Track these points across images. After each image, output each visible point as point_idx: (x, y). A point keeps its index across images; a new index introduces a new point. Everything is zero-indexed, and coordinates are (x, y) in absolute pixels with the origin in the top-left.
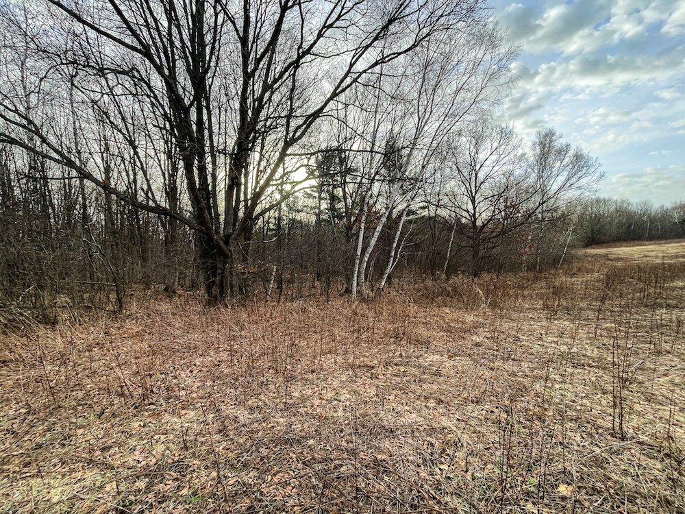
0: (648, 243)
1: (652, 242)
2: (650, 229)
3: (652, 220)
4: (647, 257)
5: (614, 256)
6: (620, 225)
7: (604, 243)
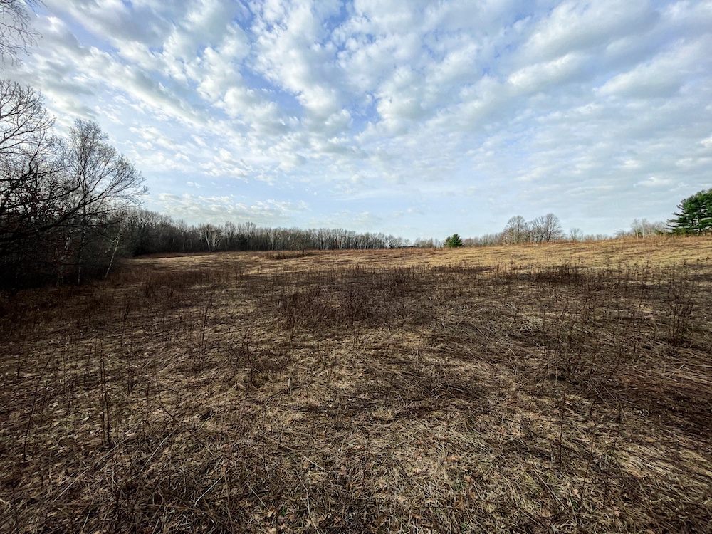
0: (183, 254)
1: (186, 254)
2: (185, 244)
3: (186, 235)
4: (182, 266)
5: (158, 265)
6: (164, 238)
7: (152, 253)
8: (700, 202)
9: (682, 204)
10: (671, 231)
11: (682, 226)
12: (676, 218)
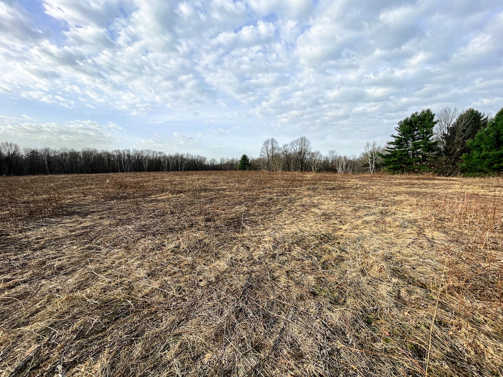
8: (414, 124)
9: (399, 127)
10: (389, 153)
11: (398, 148)
12: (393, 140)
